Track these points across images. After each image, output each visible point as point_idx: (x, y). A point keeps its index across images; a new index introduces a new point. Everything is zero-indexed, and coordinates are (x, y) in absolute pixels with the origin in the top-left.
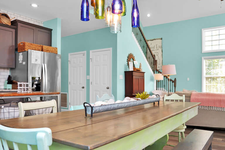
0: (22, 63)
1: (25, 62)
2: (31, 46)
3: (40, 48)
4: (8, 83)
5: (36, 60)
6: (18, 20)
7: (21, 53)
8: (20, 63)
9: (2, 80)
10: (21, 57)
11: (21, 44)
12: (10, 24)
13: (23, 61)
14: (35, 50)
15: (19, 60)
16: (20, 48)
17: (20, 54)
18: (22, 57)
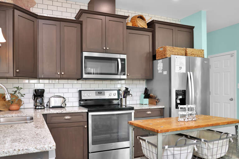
0: (163, 72)
1: (166, 72)
2: (173, 51)
3: (184, 52)
4: (145, 98)
5: (181, 68)
6: (155, 20)
7: (161, 60)
8: (159, 72)
9: (138, 93)
10: (160, 65)
11: (161, 50)
12: (146, 27)
13: (163, 70)
14: (178, 55)
15: (158, 69)
16: (159, 54)
17: (159, 61)
18: (162, 66)
